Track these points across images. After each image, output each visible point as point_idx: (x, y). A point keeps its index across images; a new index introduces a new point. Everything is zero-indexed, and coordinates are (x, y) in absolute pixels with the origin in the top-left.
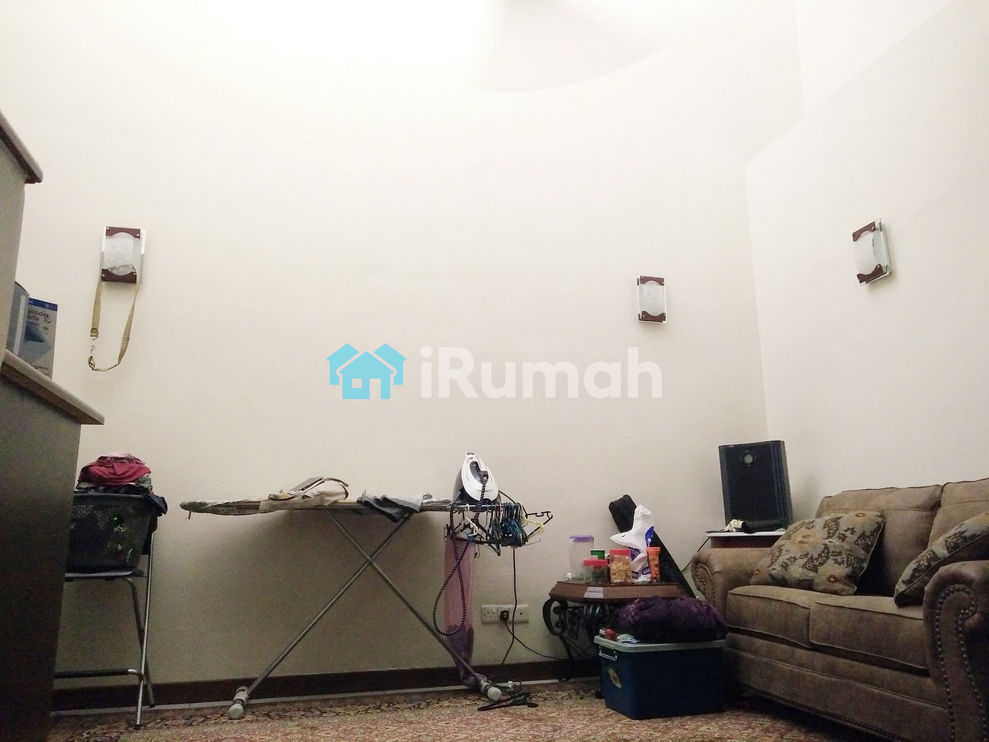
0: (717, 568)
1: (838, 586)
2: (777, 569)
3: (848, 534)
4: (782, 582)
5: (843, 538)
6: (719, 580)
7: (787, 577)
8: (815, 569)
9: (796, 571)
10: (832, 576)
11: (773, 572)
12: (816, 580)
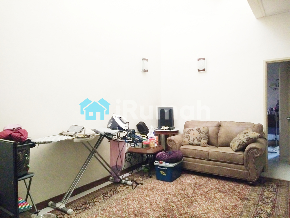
0: (177, 142)
1: (206, 145)
2: (191, 142)
3: (203, 132)
4: (192, 144)
5: (203, 134)
6: (178, 145)
7: (194, 143)
8: (200, 141)
9: (196, 142)
10: (204, 143)
11: (190, 142)
12: (201, 144)
